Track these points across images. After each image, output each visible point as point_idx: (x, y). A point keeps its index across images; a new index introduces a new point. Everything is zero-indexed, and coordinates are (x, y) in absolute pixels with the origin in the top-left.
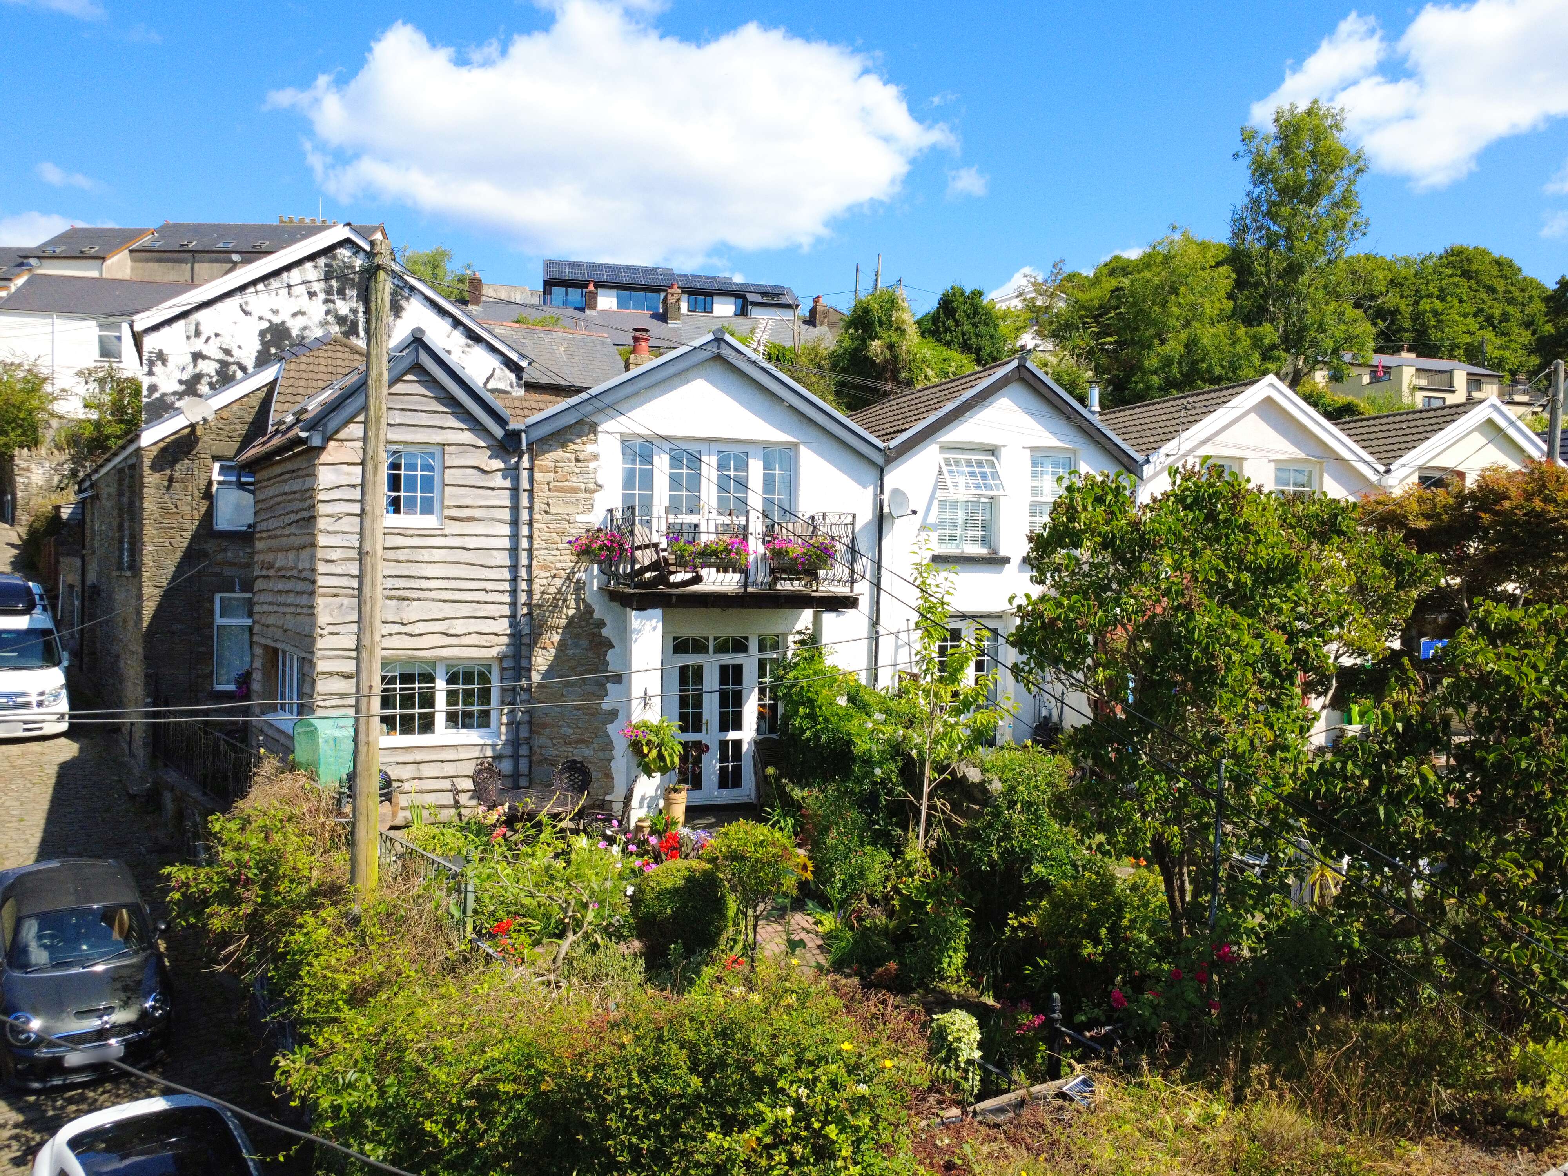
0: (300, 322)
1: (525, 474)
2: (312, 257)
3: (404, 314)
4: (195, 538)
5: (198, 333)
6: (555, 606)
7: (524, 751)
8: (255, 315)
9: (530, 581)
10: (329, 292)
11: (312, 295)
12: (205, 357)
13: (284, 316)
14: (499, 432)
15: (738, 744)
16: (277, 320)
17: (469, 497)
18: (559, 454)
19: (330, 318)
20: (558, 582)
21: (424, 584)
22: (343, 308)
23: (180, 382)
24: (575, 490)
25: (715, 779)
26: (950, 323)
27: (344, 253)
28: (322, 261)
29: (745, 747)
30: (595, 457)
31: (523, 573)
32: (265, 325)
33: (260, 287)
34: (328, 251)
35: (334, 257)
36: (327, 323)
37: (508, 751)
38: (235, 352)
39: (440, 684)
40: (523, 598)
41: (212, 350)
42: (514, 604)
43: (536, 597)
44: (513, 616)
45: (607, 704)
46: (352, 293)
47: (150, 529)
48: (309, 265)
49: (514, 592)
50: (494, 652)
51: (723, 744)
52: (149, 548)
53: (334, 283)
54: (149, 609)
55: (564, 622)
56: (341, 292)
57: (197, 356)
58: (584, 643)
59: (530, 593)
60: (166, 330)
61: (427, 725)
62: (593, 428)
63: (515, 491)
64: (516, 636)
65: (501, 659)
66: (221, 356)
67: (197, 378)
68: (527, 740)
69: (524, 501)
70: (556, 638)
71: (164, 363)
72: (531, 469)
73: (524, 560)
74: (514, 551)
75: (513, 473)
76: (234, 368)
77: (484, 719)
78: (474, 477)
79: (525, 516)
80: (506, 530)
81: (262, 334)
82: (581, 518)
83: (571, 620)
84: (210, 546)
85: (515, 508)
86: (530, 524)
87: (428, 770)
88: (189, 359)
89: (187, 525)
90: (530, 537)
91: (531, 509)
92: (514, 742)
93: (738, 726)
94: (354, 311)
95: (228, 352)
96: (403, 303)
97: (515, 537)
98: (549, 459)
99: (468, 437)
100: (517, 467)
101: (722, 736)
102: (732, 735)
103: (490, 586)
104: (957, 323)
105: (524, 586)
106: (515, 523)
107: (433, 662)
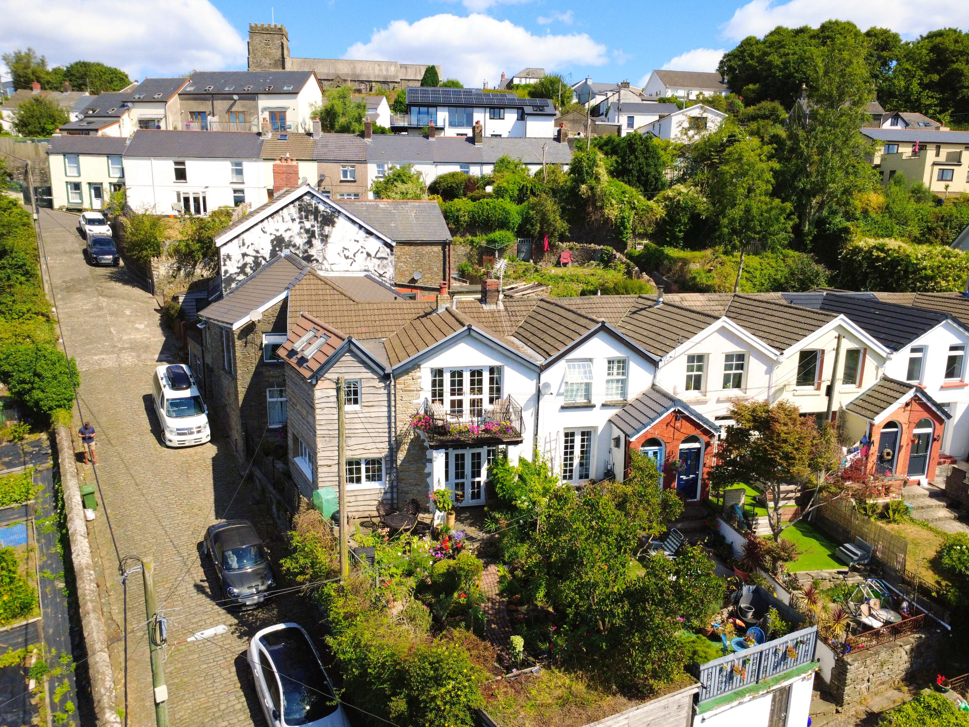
0: (289, 234)
1: (392, 387)
2: (292, 202)
3: (336, 225)
4: (257, 367)
5: (244, 244)
6: (406, 435)
7: (395, 490)
8: (269, 233)
9: (395, 428)
10: (301, 218)
11: (293, 220)
12: (247, 255)
13: (281, 232)
14: (382, 373)
15: (479, 483)
16: (278, 234)
17: (371, 398)
18: (406, 377)
19: (302, 231)
20: (407, 426)
21: (356, 431)
22: (308, 225)
23: (238, 268)
24: (413, 391)
25: (470, 496)
26: (632, 157)
27: (307, 198)
28: (297, 203)
29: (482, 484)
30: (420, 377)
31: (393, 425)
32: (273, 237)
33: (270, 219)
34: (300, 198)
35: (302, 201)
36: (301, 233)
37: (389, 490)
38: (261, 251)
39: (363, 467)
40: (393, 434)
41: (251, 252)
42: (390, 437)
43: (398, 433)
44: (390, 441)
45: (426, 471)
46: (312, 217)
47: (239, 364)
48: (291, 206)
49: (390, 432)
50: (383, 455)
51: (473, 483)
52: (239, 372)
53: (303, 213)
54: (241, 397)
55: (409, 441)
56: (307, 217)
57: (244, 255)
58: (417, 448)
59: (396, 432)
60: (230, 244)
61: (359, 480)
62: (419, 366)
63: (389, 394)
64: (391, 449)
65: (386, 457)
66: (254, 254)
67: (245, 265)
68: (397, 486)
69: (393, 398)
70: (406, 447)
71: (230, 260)
72: (395, 386)
73: (393, 420)
74: (389, 417)
75: (388, 387)
76: (260, 259)
77: (380, 479)
78: (373, 391)
79: (393, 403)
80: (386, 409)
81: (272, 241)
82: (415, 401)
83: (412, 440)
84: (264, 370)
85: (389, 401)
86: (395, 406)
87: (359, 498)
88: (241, 256)
89: (254, 361)
90: (395, 411)
91: (395, 400)
92: (392, 487)
93: (479, 475)
94: (313, 226)
95: (257, 252)
96: (336, 219)
97: (389, 411)
98: (401, 380)
99: (370, 375)
100: (389, 385)
101: (473, 480)
102: (477, 479)
103: (380, 430)
104: (637, 158)
105: (393, 430)
106: (389, 406)
107: (360, 459)
